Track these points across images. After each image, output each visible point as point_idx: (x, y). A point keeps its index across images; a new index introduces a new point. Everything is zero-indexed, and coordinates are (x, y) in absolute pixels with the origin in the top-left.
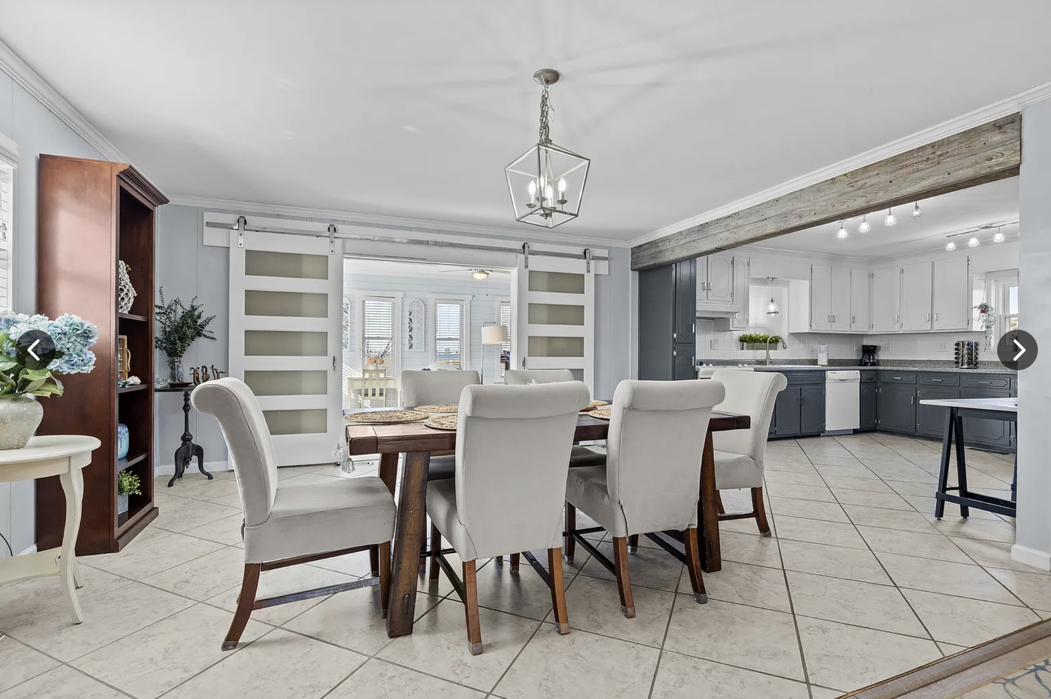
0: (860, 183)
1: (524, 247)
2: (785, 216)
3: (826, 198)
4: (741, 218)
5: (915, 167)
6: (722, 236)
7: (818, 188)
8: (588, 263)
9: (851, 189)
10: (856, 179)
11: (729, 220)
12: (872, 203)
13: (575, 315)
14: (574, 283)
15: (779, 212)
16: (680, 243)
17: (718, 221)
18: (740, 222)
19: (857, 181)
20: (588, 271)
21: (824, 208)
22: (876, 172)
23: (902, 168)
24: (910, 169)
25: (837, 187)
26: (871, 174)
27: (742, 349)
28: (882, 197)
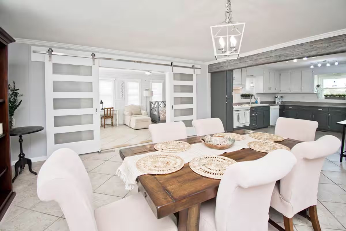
0: (314, 46)
1: (171, 64)
2: (280, 56)
3: (299, 50)
4: (259, 56)
5: (338, 42)
6: (250, 62)
7: (295, 47)
8: (194, 70)
9: (309, 48)
10: (312, 44)
11: (254, 56)
12: (319, 54)
13: (190, 89)
14: (189, 77)
15: (277, 54)
16: (230, 64)
17: (248, 56)
18: (259, 57)
19: (312, 45)
20: (194, 73)
21: (297, 54)
22: (321, 42)
23: (332, 42)
24: (336, 43)
25: (303, 47)
26: (318, 43)
27: (242, 99)
28: (323, 51)
